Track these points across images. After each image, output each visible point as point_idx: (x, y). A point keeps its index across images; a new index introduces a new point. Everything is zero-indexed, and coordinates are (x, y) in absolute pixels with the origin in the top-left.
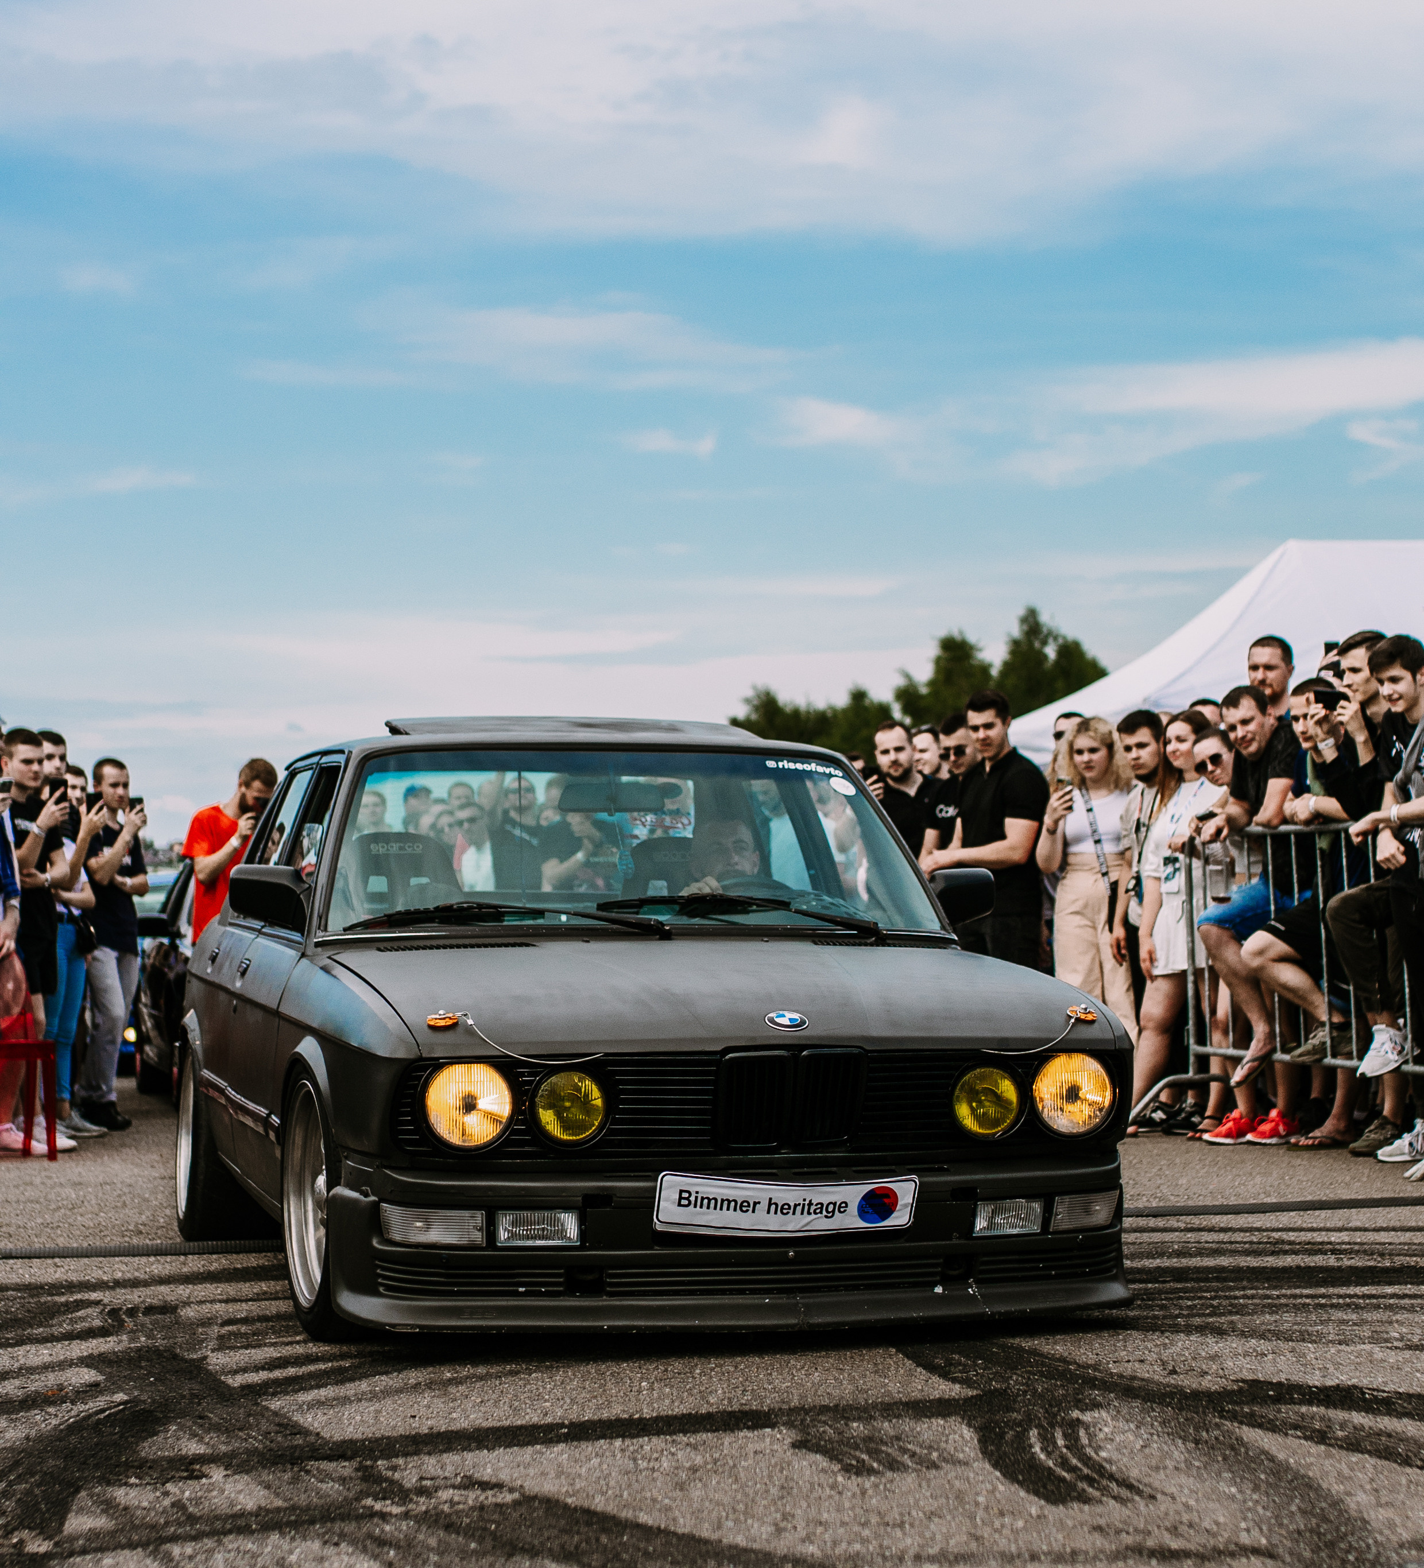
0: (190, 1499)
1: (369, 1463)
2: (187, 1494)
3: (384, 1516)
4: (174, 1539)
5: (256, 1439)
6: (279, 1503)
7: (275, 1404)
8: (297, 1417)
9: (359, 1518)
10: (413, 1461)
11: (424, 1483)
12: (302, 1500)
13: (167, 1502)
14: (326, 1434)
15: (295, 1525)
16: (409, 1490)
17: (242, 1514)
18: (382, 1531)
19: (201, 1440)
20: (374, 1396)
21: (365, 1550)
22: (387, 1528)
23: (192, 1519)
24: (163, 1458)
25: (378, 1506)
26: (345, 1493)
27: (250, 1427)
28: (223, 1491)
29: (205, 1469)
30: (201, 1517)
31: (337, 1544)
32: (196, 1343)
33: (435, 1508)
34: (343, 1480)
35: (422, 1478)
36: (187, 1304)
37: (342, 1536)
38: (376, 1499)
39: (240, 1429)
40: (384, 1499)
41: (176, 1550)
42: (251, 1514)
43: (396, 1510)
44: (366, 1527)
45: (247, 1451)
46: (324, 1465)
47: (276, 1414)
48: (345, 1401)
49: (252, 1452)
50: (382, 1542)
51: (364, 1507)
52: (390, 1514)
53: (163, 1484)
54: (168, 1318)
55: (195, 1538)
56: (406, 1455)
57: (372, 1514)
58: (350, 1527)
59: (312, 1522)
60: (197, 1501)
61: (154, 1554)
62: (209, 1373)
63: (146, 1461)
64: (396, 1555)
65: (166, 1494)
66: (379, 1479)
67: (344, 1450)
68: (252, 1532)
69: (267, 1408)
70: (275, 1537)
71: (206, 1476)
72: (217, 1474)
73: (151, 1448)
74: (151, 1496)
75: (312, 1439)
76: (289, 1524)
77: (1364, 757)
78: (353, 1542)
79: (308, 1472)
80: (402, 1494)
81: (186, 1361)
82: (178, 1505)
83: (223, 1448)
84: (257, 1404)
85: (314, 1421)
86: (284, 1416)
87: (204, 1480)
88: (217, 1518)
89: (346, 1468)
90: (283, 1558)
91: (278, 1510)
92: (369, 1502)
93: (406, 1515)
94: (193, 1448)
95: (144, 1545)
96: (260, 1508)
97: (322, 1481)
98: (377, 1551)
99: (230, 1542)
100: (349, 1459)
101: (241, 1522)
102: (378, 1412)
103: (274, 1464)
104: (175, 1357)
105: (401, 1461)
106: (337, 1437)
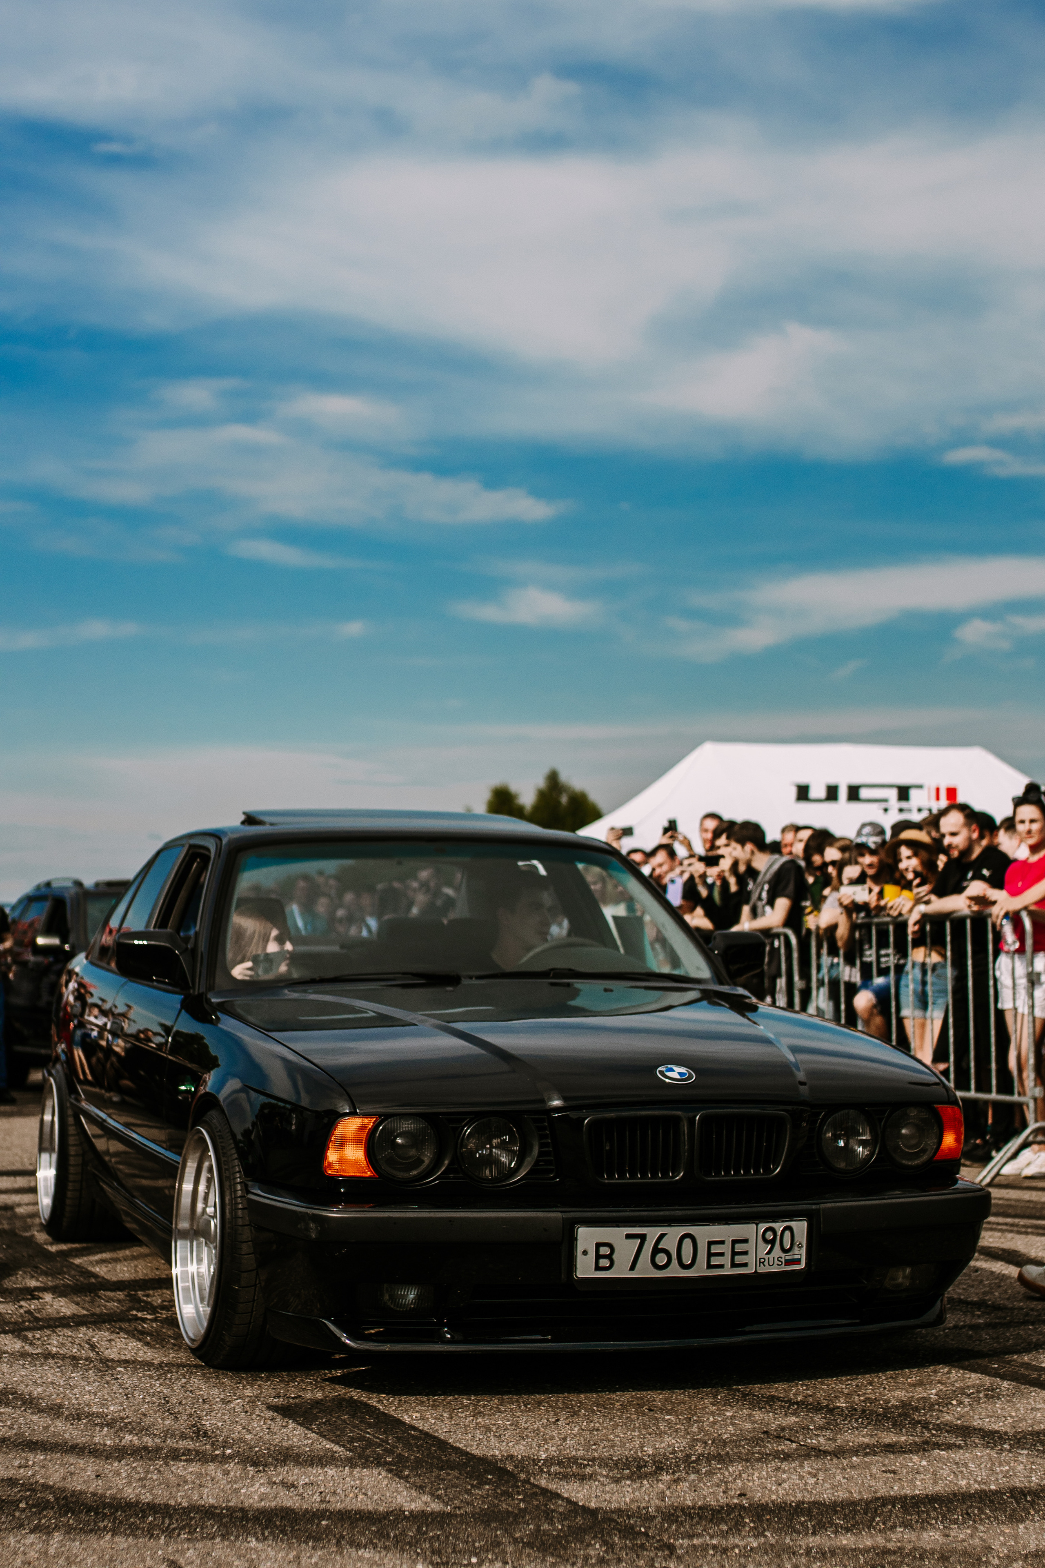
0: (35, 1310)
1: (133, 1293)
2: (33, 1307)
3: (144, 1320)
4: (29, 1329)
5: (68, 1279)
6: (85, 1312)
7: (77, 1261)
8: (91, 1268)
9: (129, 1321)
10: (157, 1293)
11: (165, 1303)
12: (97, 1311)
13: (22, 1311)
14: (108, 1277)
15: (95, 1323)
16: (157, 1307)
17: (64, 1318)
18: (143, 1327)
19: (37, 1280)
20: (134, 1258)
21: (134, 1336)
22: (145, 1326)
23: (37, 1320)
24: (17, 1288)
25: (139, 1315)
26: (121, 1308)
27: (65, 1273)
28: (52, 1306)
29: (41, 1295)
30: (42, 1319)
31: (118, 1333)
32: (28, 1228)
33: (171, 1316)
34: (119, 1301)
35: (163, 1301)
36: (19, 1205)
37: (121, 1329)
38: (137, 1311)
39: (59, 1274)
40: (143, 1311)
41: (30, 1335)
42: (69, 1317)
43: (149, 1317)
44: (134, 1324)
45: (63, 1285)
46: (109, 1293)
47: (77, 1266)
48: (116, 1260)
49: (66, 1286)
50: (142, 1333)
51: (132, 1315)
52: (146, 1319)
53: (18, 1302)
54: (9, 1214)
55: (39, 1329)
56: (153, 1289)
57: (136, 1318)
58: (124, 1325)
59: (104, 1322)
60: (39, 1310)
61: (18, 1337)
62: (37, 1244)
63: (7, 1289)
64: (151, 1339)
65: (21, 1307)
66: (139, 1301)
67: (119, 1286)
68: (71, 1327)
69: (73, 1263)
70: (83, 1329)
71: (42, 1298)
72: (48, 1297)
73: (8, 1283)
74: (13, 1308)
75: (100, 1280)
76: (91, 1323)
77: (733, 888)
78: (127, 1332)
79: (99, 1297)
80: (153, 1309)
81: (22, 1237)
82: (28, 1312)
83: (50, 1284)
84: (67, 1261)
85: (101, 1270)
86: (83, 1268)
87: (41, 1300)
88: (50, 1319)
89: (120, 1295)
90: (89, 1340)
91: (84, 1315)
92: (134, 1312)
93: (155, 1320)
94: (33, 1283)
95: (12, 1332)
96: (74, 1314)
97: (108, 1302)
98: (141, 1337)
99: (60, 1331)
100: (120, 1290)
101: (65, 1322)
102: (136, 1266)
103: (80, 1292)
104: (16, 1235)
105: (151, 1292)
106: (114, 1279)
